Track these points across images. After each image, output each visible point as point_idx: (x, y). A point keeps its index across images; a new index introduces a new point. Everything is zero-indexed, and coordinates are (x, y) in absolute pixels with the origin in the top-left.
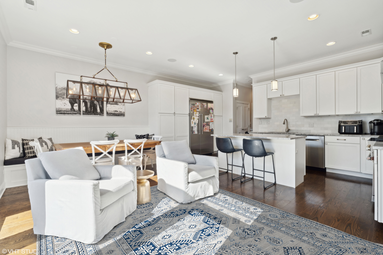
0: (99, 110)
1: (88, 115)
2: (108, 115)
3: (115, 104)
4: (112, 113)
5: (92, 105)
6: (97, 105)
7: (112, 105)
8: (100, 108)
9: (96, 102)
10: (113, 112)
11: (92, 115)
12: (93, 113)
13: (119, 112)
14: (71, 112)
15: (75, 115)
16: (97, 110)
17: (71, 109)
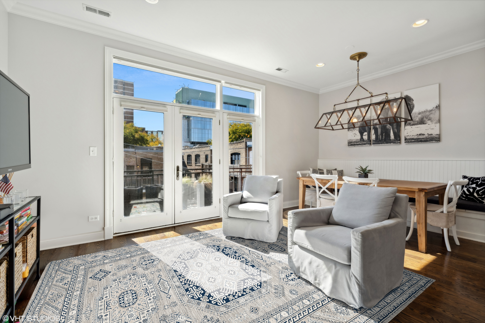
0: (392, 136)
1: (378, 145)
2: (407, 142)
3: (419, 124)
4: (413, 139)
5: (384, 132)
6: (390, 130)
7: (413, 127)
8: (394, 133)
9: (388, 126)
10: (416, 137)
11: (383, 144)
12: (384, 141)
13: (426, 135)
14: (360, 142)
15: (364, 145)
16: (390, 137)
17: (360, 139)
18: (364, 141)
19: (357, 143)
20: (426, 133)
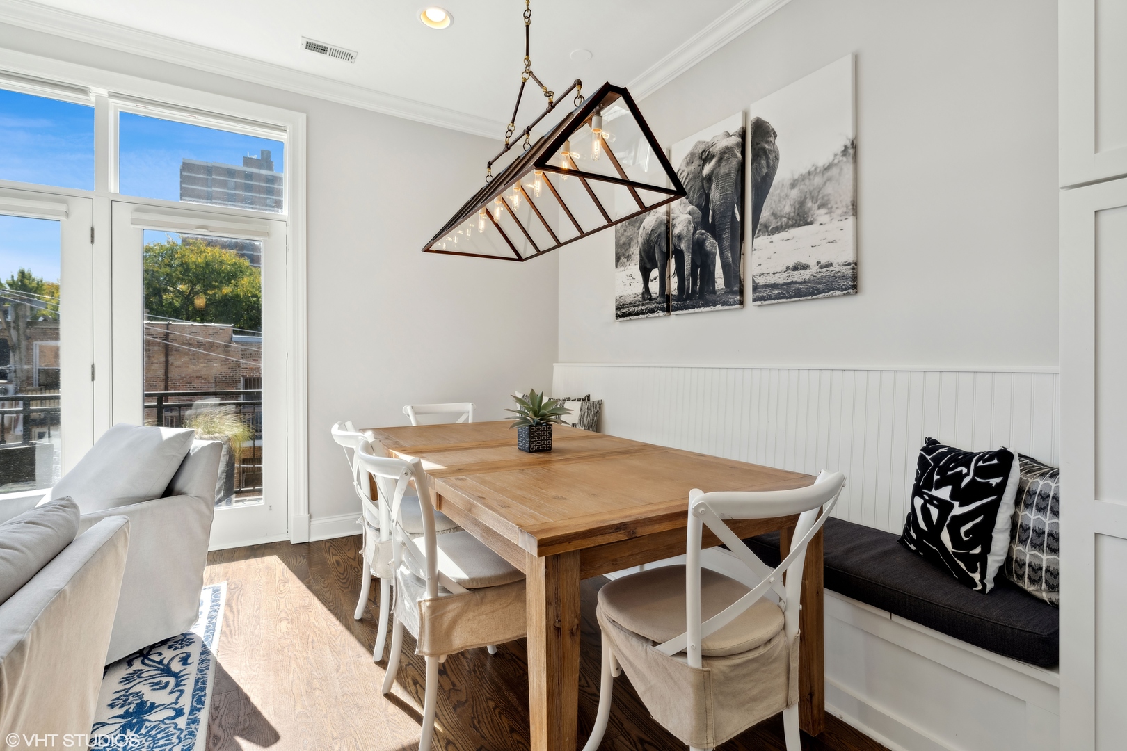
0: (720, 282)
1: (685, 312)
2: (763, 299)
3: (793, 226)
4: (775, 286)
5: (699, 263)
6: (715, 254)
7: (777, 237)
8: (725, 266)
9: (711, 243)
10: (782, 279)
11: (697, 310)
12: (699, 298)
13: (814, 269)
14: (643, 305)
15: (652, 315)
16: (714, 282)
17: (643, 294)
18: (651, 299)
19: (636, 309)
20: (812, 263)
